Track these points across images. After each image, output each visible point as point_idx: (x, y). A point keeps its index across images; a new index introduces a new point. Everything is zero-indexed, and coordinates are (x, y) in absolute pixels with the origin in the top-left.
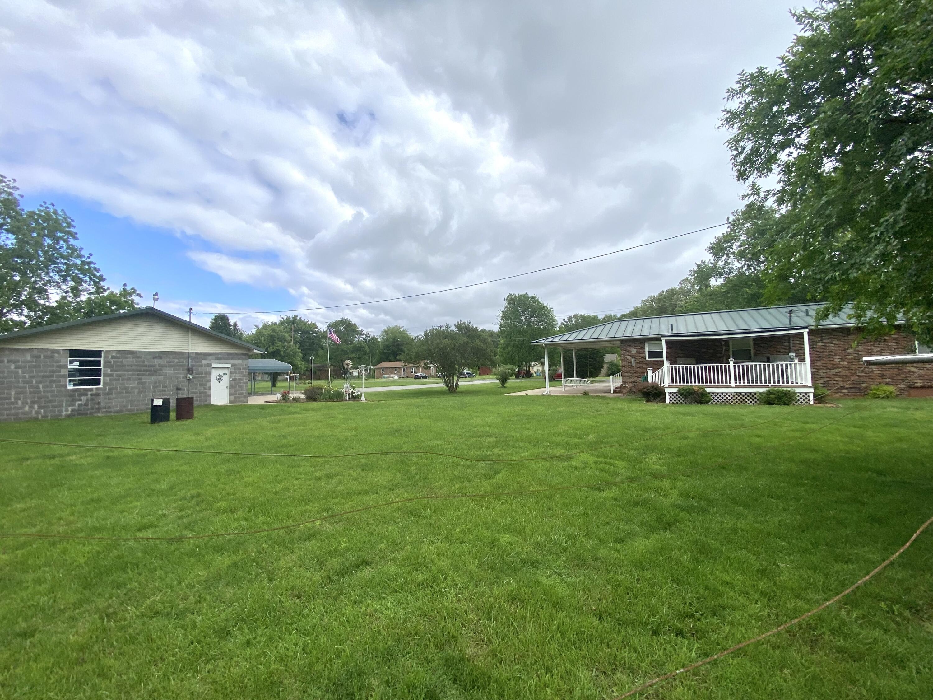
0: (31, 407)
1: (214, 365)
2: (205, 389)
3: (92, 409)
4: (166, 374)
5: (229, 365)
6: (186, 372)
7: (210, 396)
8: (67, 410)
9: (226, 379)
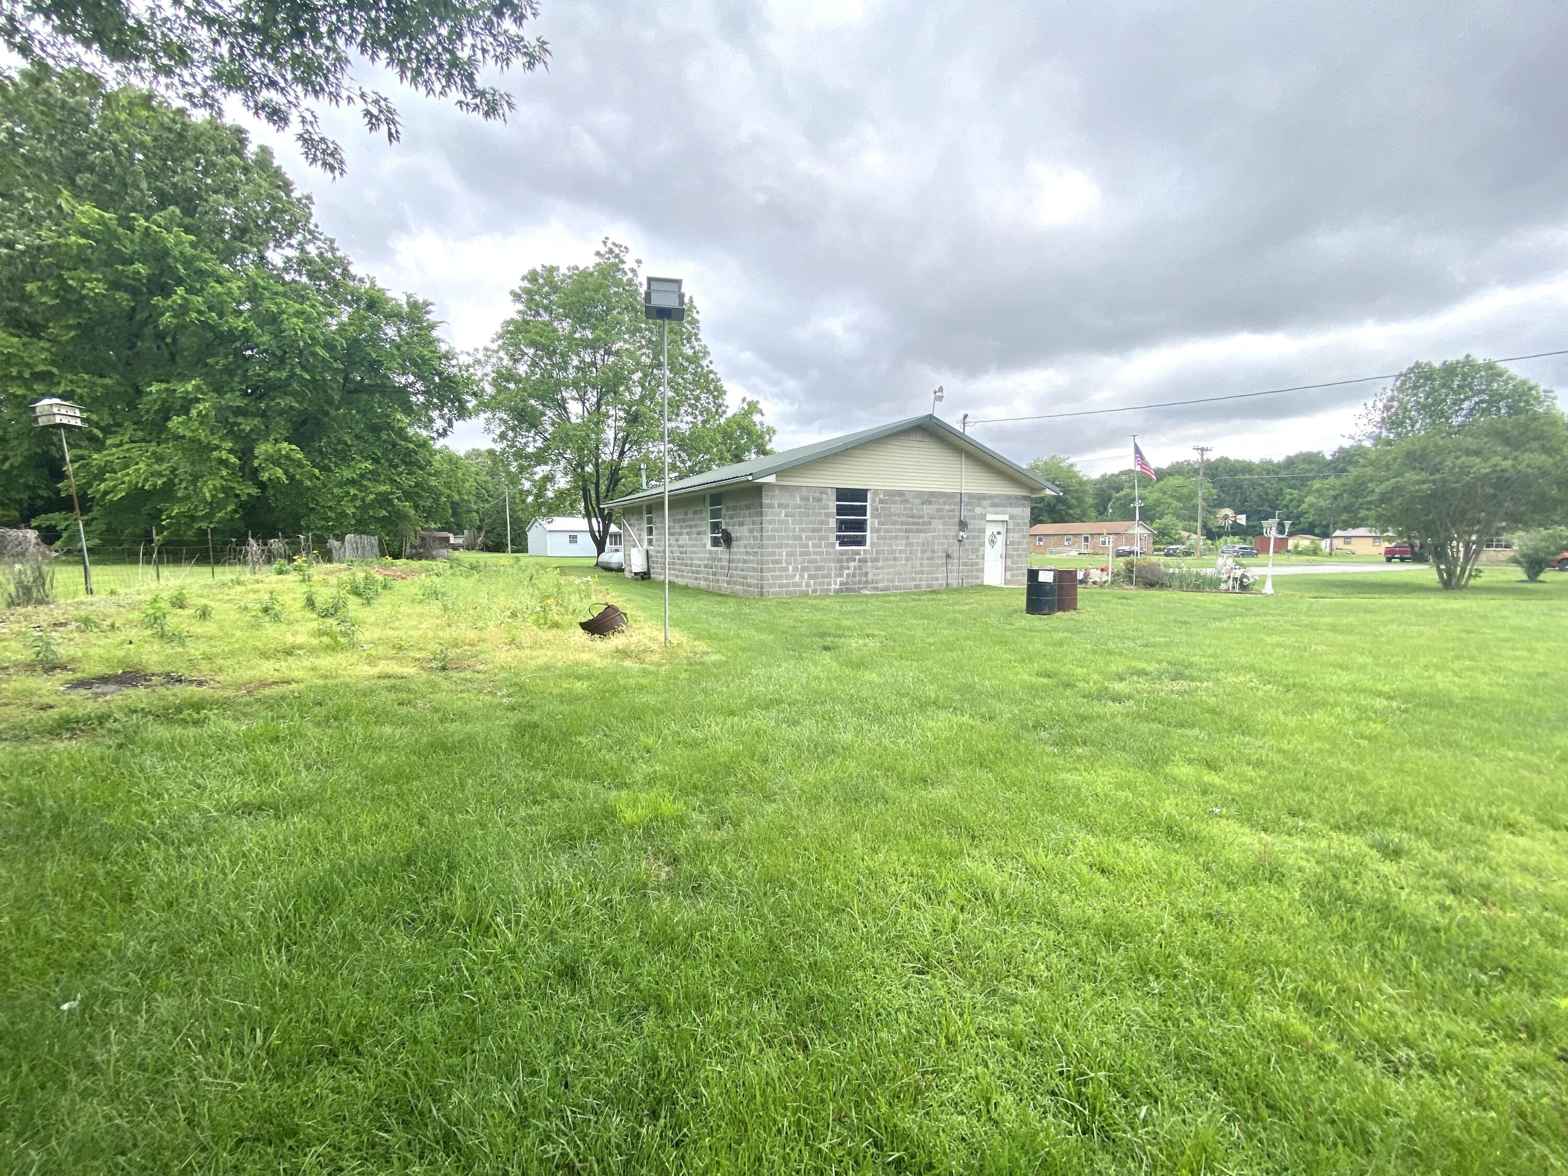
0: (802, 576)
1: (989, 517)
2: (977, 557)
3: (860, 582)
4: (934, 530)
5: (1006, 517)
6: (957, 528)
7: (982, 570)
8: (835, 584)
9: (1000, 539)
